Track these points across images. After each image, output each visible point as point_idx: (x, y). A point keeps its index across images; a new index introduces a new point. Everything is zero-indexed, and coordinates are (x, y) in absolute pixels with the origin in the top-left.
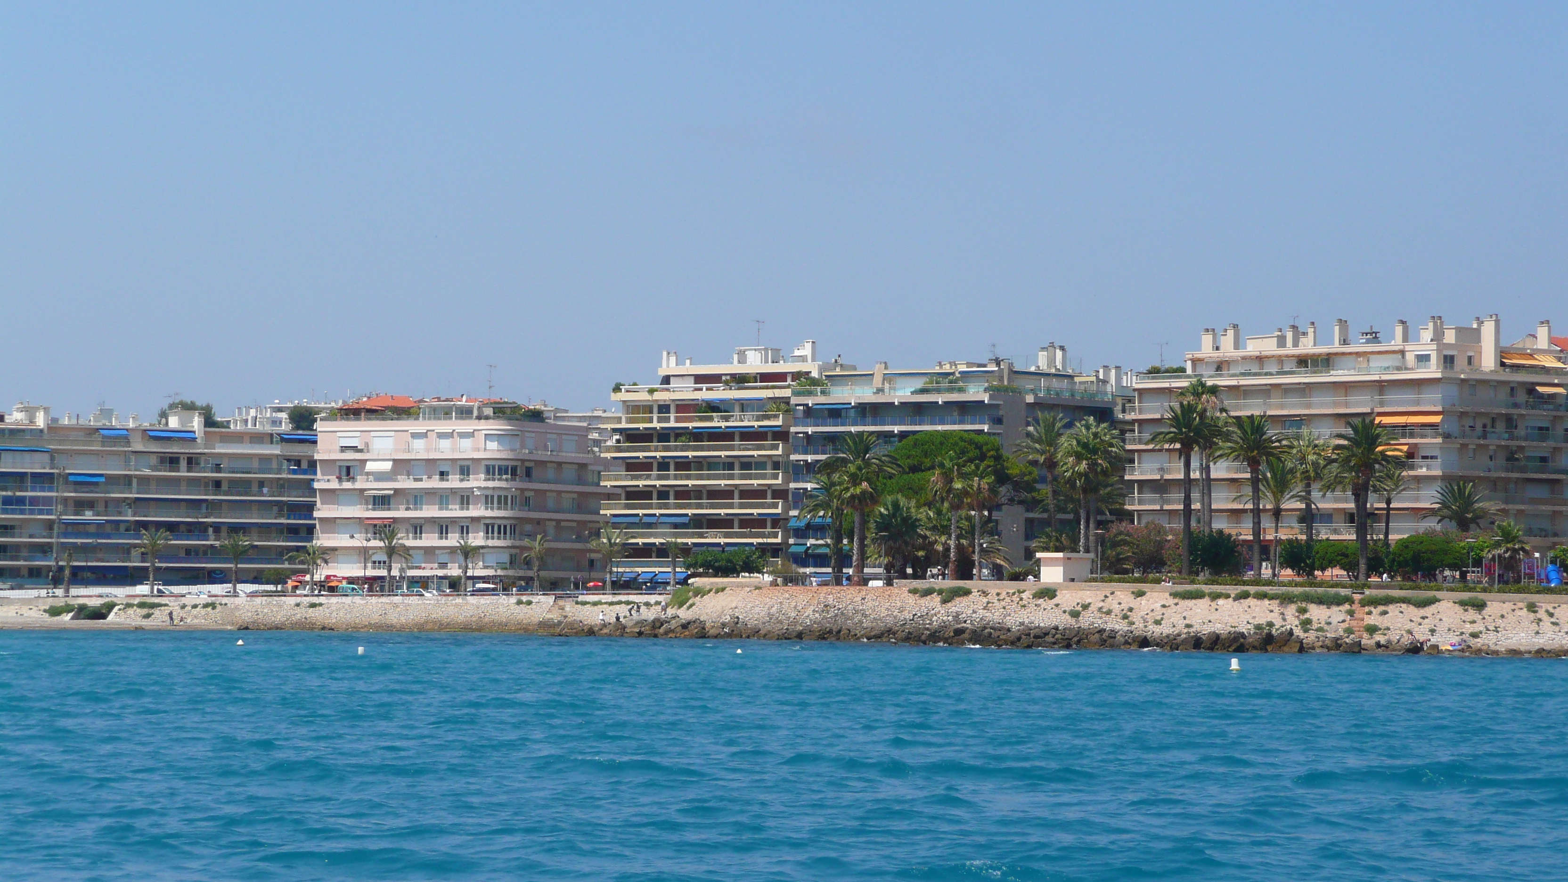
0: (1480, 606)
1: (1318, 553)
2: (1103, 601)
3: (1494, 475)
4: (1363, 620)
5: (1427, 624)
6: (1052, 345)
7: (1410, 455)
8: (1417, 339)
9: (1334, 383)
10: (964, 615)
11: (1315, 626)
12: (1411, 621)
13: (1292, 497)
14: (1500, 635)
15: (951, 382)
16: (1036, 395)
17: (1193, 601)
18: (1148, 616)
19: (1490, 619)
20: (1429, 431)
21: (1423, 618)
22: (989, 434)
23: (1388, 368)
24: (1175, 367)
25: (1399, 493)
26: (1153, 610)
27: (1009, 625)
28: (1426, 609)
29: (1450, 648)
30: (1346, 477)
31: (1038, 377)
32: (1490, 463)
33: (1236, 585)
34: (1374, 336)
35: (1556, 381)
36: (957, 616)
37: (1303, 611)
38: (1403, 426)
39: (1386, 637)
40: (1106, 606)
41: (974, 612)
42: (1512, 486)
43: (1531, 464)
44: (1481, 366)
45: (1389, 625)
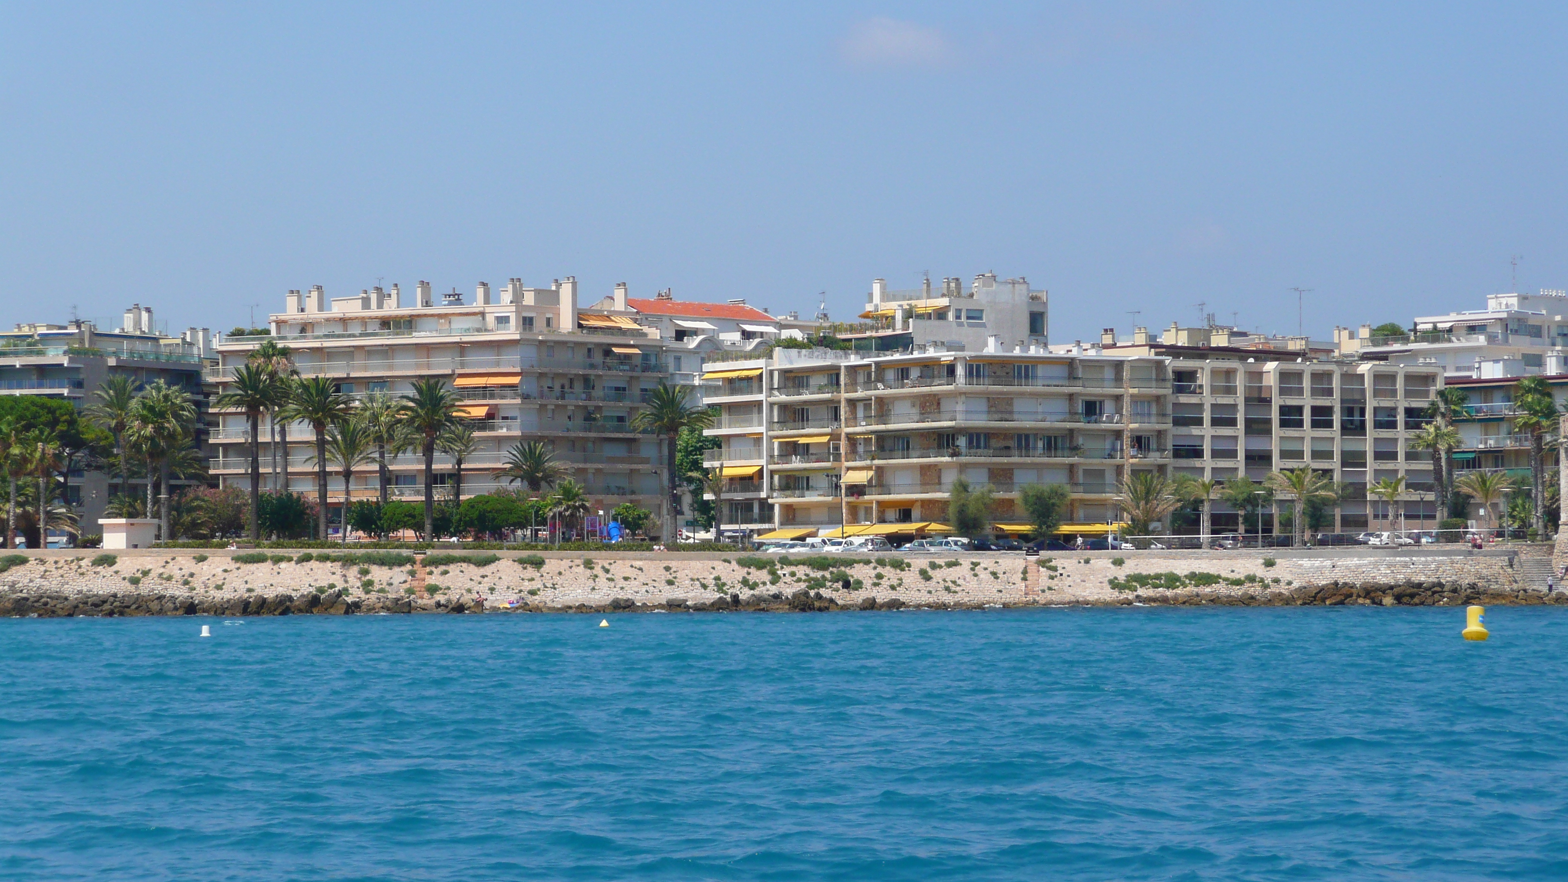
0: (538, 564)
1: (386, 514)
2: (164, 567)
3: (573, 434)
4: (424, 580)
5: (487, 583)
6: (137, 307)
7: (490, 416)
8: (498, 301)
9: (416, 344)
10: (20, 585)
11: (377, 587)
12: (471, 580)
13: (362, 459)
14: (557, 592)
15: (29, 345)
16: (118, 359)
17: (255, 565)
18: (209, 582)
19: (548, 577)
20: (509, 392)
21: (483, 577)
22: (69, 398)
23: (469, 329)
24: (260, 329)
25: (469, 453)
26: (214, 575)
27: (66, 593)
28: (486, 567)
29: (508, 606)
30: (416, 439)
31: (121, 340)
32: (570, 423)
33: (301, 548)
34: (456, 298)
35: (632, 342)
36: (12, 586)
37: (365, 572)
38: (484, 387)
39: (446, 597)
40: (167, 572)
41: (31, 581)
42: (590, 445)
43: (608, 424)
44: (559, 328)
45: (449, 584)
